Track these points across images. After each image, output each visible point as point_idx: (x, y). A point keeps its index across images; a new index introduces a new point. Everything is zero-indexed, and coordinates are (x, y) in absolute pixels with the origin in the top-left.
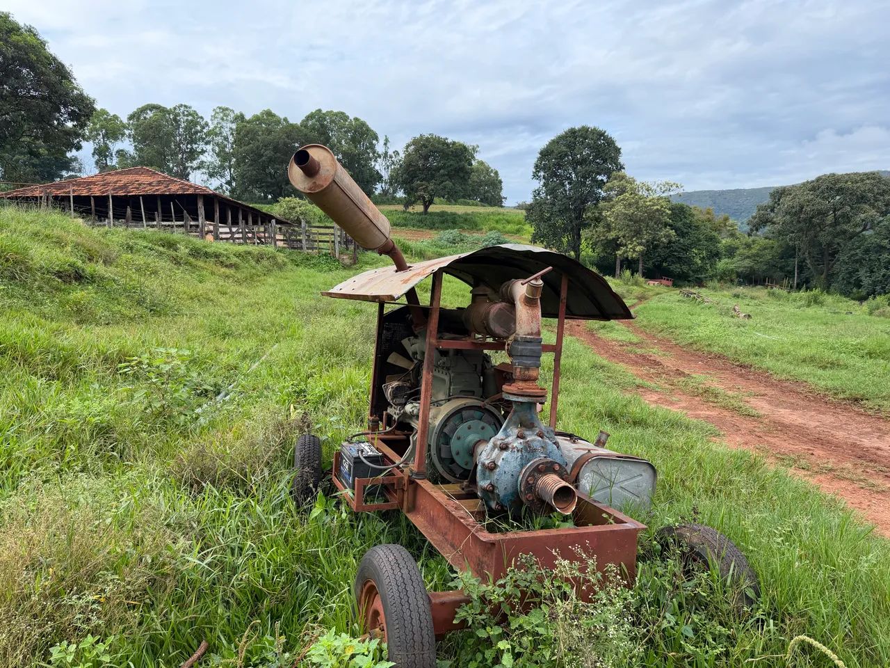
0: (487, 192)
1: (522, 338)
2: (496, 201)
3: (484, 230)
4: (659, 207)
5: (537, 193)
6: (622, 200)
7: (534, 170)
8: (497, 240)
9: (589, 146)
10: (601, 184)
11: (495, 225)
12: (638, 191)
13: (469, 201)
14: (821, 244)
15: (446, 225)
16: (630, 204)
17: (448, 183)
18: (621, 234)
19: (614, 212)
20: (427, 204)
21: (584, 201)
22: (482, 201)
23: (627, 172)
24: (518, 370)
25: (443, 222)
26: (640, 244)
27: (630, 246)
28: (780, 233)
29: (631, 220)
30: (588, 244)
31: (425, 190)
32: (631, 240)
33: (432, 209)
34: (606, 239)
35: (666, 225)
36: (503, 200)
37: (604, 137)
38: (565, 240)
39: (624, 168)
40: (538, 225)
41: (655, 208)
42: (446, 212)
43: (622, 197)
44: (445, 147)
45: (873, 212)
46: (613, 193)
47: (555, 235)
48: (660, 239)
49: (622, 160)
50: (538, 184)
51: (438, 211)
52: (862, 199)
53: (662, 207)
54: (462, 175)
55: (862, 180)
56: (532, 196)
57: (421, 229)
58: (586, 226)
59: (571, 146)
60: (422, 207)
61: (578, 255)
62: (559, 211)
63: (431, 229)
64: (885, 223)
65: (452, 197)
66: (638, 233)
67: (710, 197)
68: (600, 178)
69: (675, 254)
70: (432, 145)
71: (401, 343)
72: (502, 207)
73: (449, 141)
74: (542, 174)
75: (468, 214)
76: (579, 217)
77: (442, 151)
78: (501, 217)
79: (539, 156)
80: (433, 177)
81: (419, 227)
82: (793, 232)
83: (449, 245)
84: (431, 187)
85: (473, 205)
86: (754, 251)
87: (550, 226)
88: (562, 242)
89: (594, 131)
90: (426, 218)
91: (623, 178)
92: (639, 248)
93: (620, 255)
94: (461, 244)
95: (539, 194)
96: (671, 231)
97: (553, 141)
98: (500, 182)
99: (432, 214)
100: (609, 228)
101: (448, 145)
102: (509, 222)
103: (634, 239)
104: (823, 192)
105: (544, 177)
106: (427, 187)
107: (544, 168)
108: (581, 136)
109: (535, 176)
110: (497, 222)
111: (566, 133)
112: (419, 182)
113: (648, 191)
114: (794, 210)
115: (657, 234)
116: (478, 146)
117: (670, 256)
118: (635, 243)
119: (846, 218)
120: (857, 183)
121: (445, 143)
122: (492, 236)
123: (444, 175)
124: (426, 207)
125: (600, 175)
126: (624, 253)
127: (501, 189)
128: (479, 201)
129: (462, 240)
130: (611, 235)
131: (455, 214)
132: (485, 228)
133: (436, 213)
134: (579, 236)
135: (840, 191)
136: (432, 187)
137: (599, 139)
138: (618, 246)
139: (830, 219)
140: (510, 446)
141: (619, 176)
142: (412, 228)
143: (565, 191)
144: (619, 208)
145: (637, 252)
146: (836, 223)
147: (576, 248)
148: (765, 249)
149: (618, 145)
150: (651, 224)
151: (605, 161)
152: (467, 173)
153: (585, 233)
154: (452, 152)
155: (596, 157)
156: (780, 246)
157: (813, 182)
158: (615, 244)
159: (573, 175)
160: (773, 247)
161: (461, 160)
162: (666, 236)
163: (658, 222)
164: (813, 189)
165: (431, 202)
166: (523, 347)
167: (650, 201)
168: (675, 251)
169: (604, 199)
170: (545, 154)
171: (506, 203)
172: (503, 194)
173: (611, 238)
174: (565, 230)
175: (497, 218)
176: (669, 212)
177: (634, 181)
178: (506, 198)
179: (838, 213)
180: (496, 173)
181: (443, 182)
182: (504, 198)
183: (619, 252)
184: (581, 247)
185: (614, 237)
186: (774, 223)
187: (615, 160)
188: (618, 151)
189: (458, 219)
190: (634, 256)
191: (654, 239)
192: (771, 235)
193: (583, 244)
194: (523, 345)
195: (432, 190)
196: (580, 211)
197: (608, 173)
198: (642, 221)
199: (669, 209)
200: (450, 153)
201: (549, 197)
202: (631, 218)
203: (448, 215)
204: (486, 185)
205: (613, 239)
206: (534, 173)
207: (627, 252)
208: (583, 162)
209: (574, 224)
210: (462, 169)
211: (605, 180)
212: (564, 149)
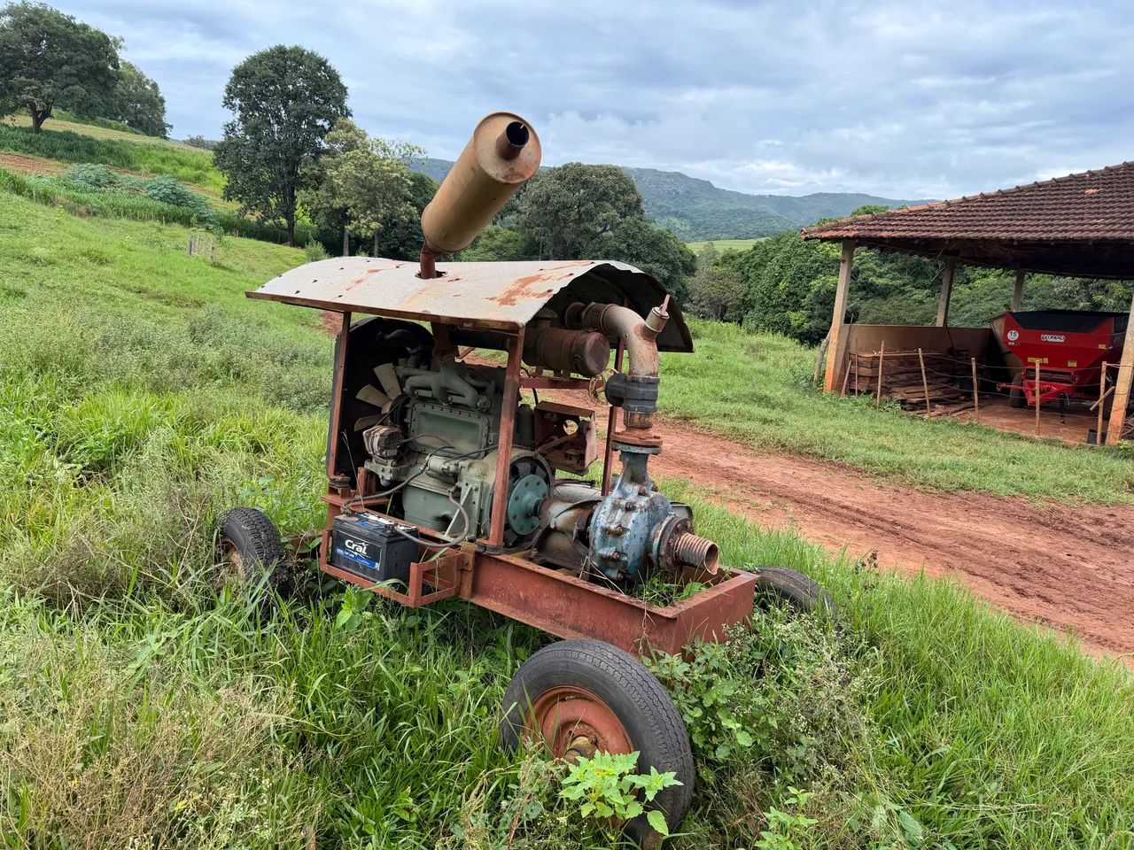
0: (140, 112)
1: (644, 379)
2: (156, 128)
3: (143, 171)
4: (399, 175)
5: (230, 128)
6: (351, 158)
7: (226, 95)
8: (172, 188)
9: (305, 76)
10: (322, 132)
11: (160, 165)
12: (372, 149)
13: (110, 121)
14: (565, 242)
15: (75, 154)
16: (362, 165)
17: (80, 90)
18: (351, 203)
19: (341, 173)
20: (40, 116)
21: (300, 151)
22: (131, 124)
23: (356, 120)
24: (637, 417)
25: (70, 149)
26: (376, 220)
27: (363, 221)
28: (527, 225)
29: (363, 187)
30: (306, 210)
31: (36, 93)
32: (365, 212)
33: (47, 125)
34: (331, 207)
35: (406, 199)
36: (167, 129)
37: (326, 67)
38: (273, 201)
39: (351, 115)
40: (233, 176)
41: (394, 175)
42: (75, 134)
43: (351, 154)
44: (70, 30)
45: (614, 212)
46: (337, 146)
47: (259, 192)
48: (399, 216)
49: (348, 103)
50: (233, 116)
51: (60, 130)
52: (604, 196)
53: (402, 175)
54: (102, 79)
55: (606, 175)
56: (223, 132)
57: (31, 156)
58: (303, 185)
59: (281, 71)
60: (31, 119)
61: (291, 225)
62: (265, 159)
63: (49, 157)
64: (624, 225)
65: (85, 112)
66: (372, 205)
67: (442, 169)
68: (320, 122)
69: (416, 237)
70: (46, 23)
71: (373, 372)
72: (166, 138)
73: (78, 22)
74: (237, 102)
75: (114, 143)
76: (293, 173)
77: (66, 36)
78: (170, 154)
79: (233, 75)
80: (49, 74)
81: (26, 151)
82: (539, 226)
83: (89, 187)
84: (47, 90)
85: (117, 128)
86: (497, 243)
87: (252, 179)
88: (270, 203)
89: (311, 56)
90: (39, 139)
91: (351, 128)
92: (374, 225)
93: (351, 231)
94: (110, 189)
95: (233, 130)
96: (412, 208)
97: (254, 59)
98: (162, 101)
99: (48, 133)
100: (333, 192)
101: (74, 26)
102: (182, 164)
103: (368, 212)
104: (568, 183)
105: (241, 108)
106: (39, 89)
107: (241, 94)
108: (294, 59)
109: (228, 103)
110: (163, 161)
111: (271, 50)
112: (23, 78)
113: (385, 151)
114: (541, 200)
115: (396, 210)
116: (123, 39)
117: (409, 239)
118: (369, 218)
119: (590, 216)
120: (601, 177)
121: (68, 24)
122: (163, 182)
123: (71, 75)
124: (38, 122)
125: (320, 117)
126: (355, 229)
127: (163, 112)
128: (128, 124)
129: (111, 182)
130: (338, 203)
131: (91, 139)
132: (144, 168)
133: (56, 132)
134: (294, 198)
135: (585, 184)
136: (50, 90)
137: (319, 70)
138: (348, 219)
139: (574, 215)
140: (637, 506)
141: (346, 125)
142: (12, 151)
143: (273, 132)
144: (348, 168)
145: (372, 230)
146: (579, 221)
147: (289, 215)
148: (509, 241)
149: (344, 81)
150: (389, 195)
151: (327, 101)
152: (110, 77)
153: (301, 195)
154: (84, 40)
155: (313, 93)
156: (524, 240)
157: (560, 169)
158: (342, 216)
159: (283, 112)
160: (517, 240)
161: (100, 57)
162: (406, 213)
163: (397, 193)
164: (560, 178)
165: (47, 114)
166: (646, 390)
167: (388, 166)
168: (415, 234)
169: (326, 152)
170: (242, 74)
171: (171, 134)
172: (167, 119)
173: (338, 206)
174: (273, 187)
175: (163, 155)
176: (411, 183)
177: (365, 135)
178: (171, 127)
179: (582, 209)
180: (155, 86)
181: (68, 85)
182: (169, 126)
183: (349, 228)
184: (296, 213)
185: (341, 205)
186: (519, 212)
187: (340, 102)
188: (343, 90)
189: (96, 147)
190: (369, 234)
191: (392, 217)
192: (514, 225)
193: (299, 211)
194: (644, 387)
195: (49, 96)
196: (293, 163)
197: (332, 118)
198: (379, 190)
199: (412, 180)
200: (81, 42)
201: (248, 137)
202: (363, 184)
203: (79, 139)
204: (138, 102)
205: (341, 208)
206: (225, 98)
207: (359, 228)
208: (296, 96)
209: (286, 180)
210: (103, 70)
211: (327, 127)
212: (270, 73)
